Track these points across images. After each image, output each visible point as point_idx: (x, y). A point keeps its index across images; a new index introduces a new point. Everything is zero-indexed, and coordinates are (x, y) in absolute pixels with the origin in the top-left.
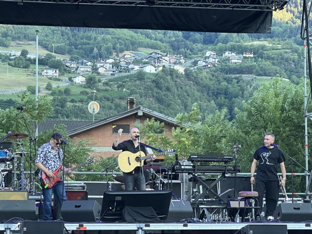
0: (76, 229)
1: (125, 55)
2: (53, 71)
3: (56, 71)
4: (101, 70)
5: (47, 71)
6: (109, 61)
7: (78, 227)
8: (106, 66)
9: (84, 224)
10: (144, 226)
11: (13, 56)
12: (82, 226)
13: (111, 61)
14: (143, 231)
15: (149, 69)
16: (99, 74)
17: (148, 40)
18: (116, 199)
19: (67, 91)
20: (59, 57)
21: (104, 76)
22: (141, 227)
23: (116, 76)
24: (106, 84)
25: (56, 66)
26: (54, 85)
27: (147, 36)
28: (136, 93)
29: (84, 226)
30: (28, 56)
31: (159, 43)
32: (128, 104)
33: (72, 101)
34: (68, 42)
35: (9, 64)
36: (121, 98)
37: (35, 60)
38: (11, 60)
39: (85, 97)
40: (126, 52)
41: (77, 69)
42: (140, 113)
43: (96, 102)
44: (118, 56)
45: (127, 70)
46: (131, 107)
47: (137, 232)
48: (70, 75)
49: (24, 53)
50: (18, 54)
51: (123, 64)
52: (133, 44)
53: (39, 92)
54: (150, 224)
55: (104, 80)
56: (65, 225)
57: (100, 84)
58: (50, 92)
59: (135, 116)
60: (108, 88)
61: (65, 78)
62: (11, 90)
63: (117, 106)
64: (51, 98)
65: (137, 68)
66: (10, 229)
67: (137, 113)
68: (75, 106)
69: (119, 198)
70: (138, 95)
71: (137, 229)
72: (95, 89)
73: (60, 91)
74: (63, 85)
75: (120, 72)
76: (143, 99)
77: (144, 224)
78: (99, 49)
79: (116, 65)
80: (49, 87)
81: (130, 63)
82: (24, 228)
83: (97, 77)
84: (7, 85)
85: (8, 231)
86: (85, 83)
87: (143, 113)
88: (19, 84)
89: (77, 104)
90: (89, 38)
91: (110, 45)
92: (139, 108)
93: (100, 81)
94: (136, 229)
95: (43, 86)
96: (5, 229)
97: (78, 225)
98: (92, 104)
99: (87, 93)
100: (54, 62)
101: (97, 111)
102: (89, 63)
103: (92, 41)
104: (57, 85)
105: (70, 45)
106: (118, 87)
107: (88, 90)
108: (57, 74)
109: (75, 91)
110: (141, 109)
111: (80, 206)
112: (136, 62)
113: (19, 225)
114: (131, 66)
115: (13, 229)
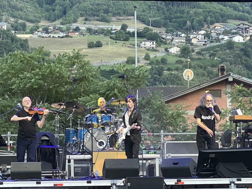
0: (174, 184)
1: (215, 27)
2: (150, 43)
3: (153, 43)
4: (194, 41)
5: (145, 43)
6: (201, 33)
7: (176, 182)
8: (199, 37)
9: (182, 180)
10: (236, 181)
11: (114, 30)
12: (180, 181)
13: (203, 32)
14: (235, 185)
15: (238, 39)
16: (192, 44)
17: (236, 12)
18: (210, 157)
19: (163, 61)
20: (156, 30)
21: (197, 46)
22: (233, 181)
23: (208, 46)
24: (199, 53)
25: (153, 38)
26: (152, 55)
27: (235, 9)
28: (226, 61)
29: (182, 181)
30: (128, 30)
31: (246, 15)
32: (220, 71)
33: (169, 69)
34: (163, 16)
35: (111, 38)
36: (213, 66)
37: (134, 33)
38: (112, 34)
39: (180, 66)
40: (216, 24)
41: (172, 40)
42: (231, 79)
43: (190, 70)
44: (209, 28)
45: (218, 40)
46: (222, 74)
47: (229, 186)
48: (166, 46)
49: (124, 27)
50: (119, 28)
51: (214, 35)
52: (222, 16)
53: (138, 62)
54: (242, 179)
55: (197, 50)
56: (165, 180)
57: (193, 54)
58: (148, 62)
59: (226, 82)
60: (201, 57)
61: (162, 48)
62: (113, 61)
63: (210, 73)
64: (150, 67)
65: (226, 38)
66: (116, 184)
67: (228, 79)
68: (172, 74)
69: (213, 156)
70: (228, 63)
71: (230, 183)
72: (189, 58)
73: (157, 61)
74: (160, 55)
75: (211, 42)
76: (233, 66)
77: (236, 179)
78: (192, 22)
79: (207, 36)
80: (147, 58)
81: (220, 34)
82: (128, 184)
83: (191, 47)
84: (109, 57)
85: (114, 187)
86: (180, 53)
87: (233, 78)
88: (120, 55)
89: (173, 72)
90: (182, 12)
91: (201, 17)
92: (229, 75)
93: (193, 51)
94: (228, 183)
95: (142, 57)
96: (112, 184)
97: (176, 180)
98: (187, 71)
99: (181, 62)
100: (151, 34)
101: (191, 78)
102: (183, 35)
103: (185, 15)
104: (155, 55)
105: (166, 18)
106: (210, 56)
107: (183, 59)
108: (154, 46)
109: (171, 60)
110: (231, 75)
111: (177, 163)
112: (226, 33)
113: (123, 181)
114: (221, 37)
115: (118, 184)
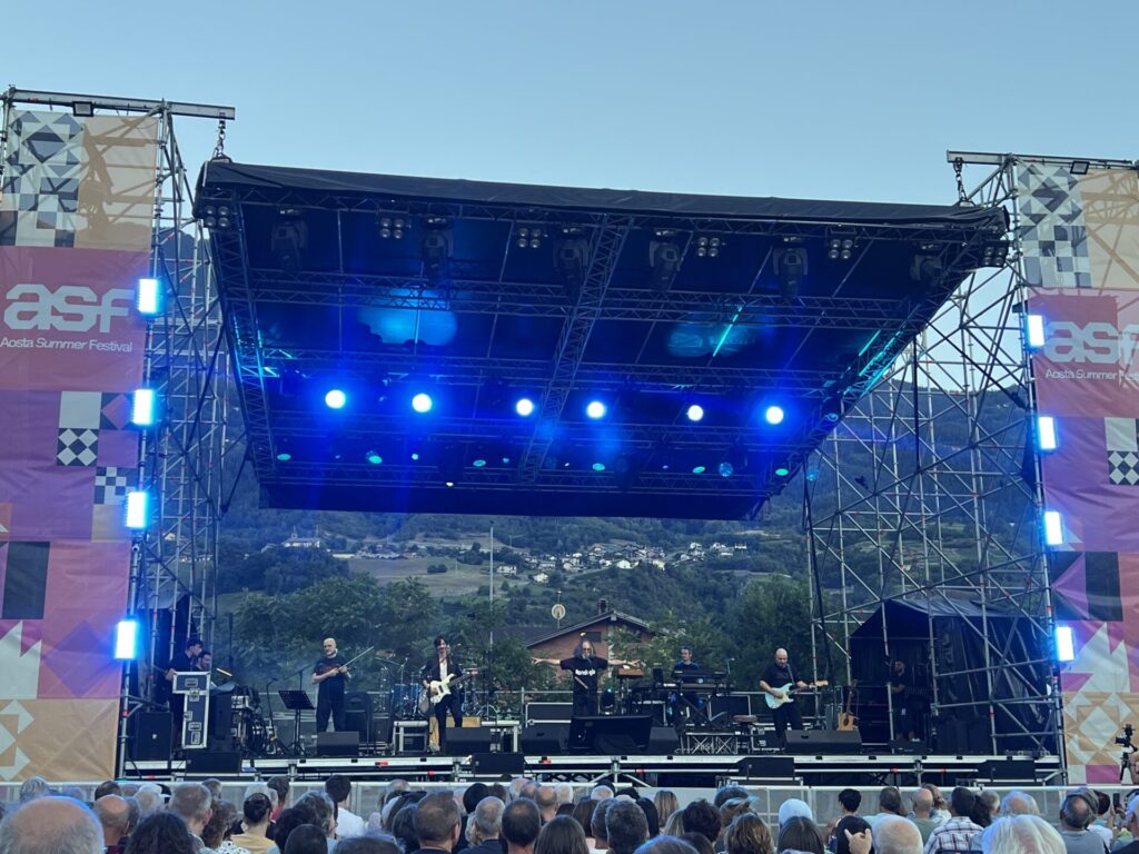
0: (537, 763)
1: (594, 548)
2: (510, 568)
3: (513, 568)
4: (567, 566)
5: (503, 568)
6: (576, 555)
7: (541, 760)
8: (573, 561)
9: (548, 758)
10: (620, 759)
11: (463, 550)
12: (545, 759)
13: (578, 555)
14: (619, 765)
15: (623, 564)
16: (564, 570)
17: (622, 530)
18: (586, 726)
19: (526, 592)
20: (517, 551)
21: (570, 573)
22: (616, 759)
23: (584, 572)
24: (572, 582)
25: (512, 561)
26: (511, 584)
27: (621, 525)
28: (608, 593)
30: (481, 550)
31: (635, 533)
32: (599, 607)
33: (533, 603)
34: (527, 533)
35: (459, 560)
36: (590, 600)
37: (488, 554)
38: (460, 555)
39: (548, 599)
40: (596, 545)
41: (538, 565)
42: (614, 618)
43: (561, 605)
44: (586, 549)
45: (598, 565)
46: (603, 611)
47: (611, 766)
48: (531, 572)
49: (476, 547)
50: (469, 548)
51: (592, 559)
52: (604, 534)
53: (494, 592)
54: (628, 756)
55: (570, 578)
56: (526, 758)
57: (566, 583)
58: (507, 593)
59: (608, 622)
60: (575, 587)
61: (525, 575)
63: (587, 609)
64: (508, 600)
65: (608, 563)
66: (459, 763)
67: (610, 618)
68: (536, 609)
69: (590, 724)
70: (610, 596)
71: (612, 762)
72: (559, 588)
73: (518, 592)
74: (522, 584)
75: (589, 568)
76: (616, 600)
77: (620, 756)
78: (564, 540)
79: (584, 559)
80: (505, 587)
81: (600, 558)
82: (476, 762)
83: (562, 574)
84: (455, 585)
85: (457, 766)
86: (548, 582)
87: (617, 617)
88: (470, 583)
89: (539, 607)
90: (552, 528)
91: (576, 536)
92: (612, 612)
93: (565, 579)
94: (610, 762)
95: (498, 586)
96: (454, 763)
97: (541, 757)
98: (557, 607)
99: (550, 594)
100: (511, 557)
101: (562, 616)
102: (553, 558)
103: (556, 532)
104: (515, 584)
105: (531, 536)
106: (587, 586)
107: (552, 590)
108: (515, 572)
109: (536, 591)
110: (614, 613)
111: (542, 735)
112: (607, 556)
113: (470, 759)
114: (601, 561)
115: (463, 763)
